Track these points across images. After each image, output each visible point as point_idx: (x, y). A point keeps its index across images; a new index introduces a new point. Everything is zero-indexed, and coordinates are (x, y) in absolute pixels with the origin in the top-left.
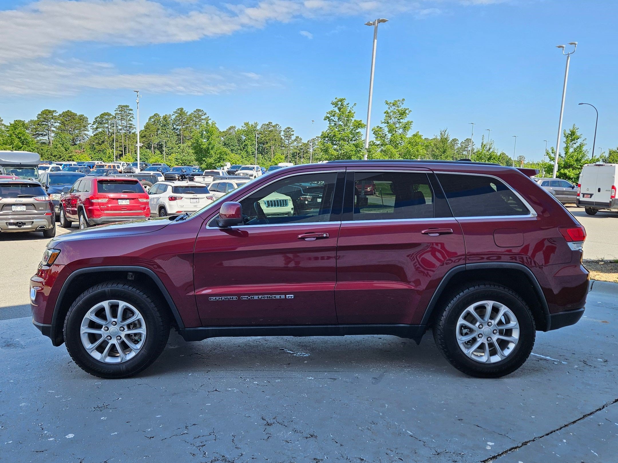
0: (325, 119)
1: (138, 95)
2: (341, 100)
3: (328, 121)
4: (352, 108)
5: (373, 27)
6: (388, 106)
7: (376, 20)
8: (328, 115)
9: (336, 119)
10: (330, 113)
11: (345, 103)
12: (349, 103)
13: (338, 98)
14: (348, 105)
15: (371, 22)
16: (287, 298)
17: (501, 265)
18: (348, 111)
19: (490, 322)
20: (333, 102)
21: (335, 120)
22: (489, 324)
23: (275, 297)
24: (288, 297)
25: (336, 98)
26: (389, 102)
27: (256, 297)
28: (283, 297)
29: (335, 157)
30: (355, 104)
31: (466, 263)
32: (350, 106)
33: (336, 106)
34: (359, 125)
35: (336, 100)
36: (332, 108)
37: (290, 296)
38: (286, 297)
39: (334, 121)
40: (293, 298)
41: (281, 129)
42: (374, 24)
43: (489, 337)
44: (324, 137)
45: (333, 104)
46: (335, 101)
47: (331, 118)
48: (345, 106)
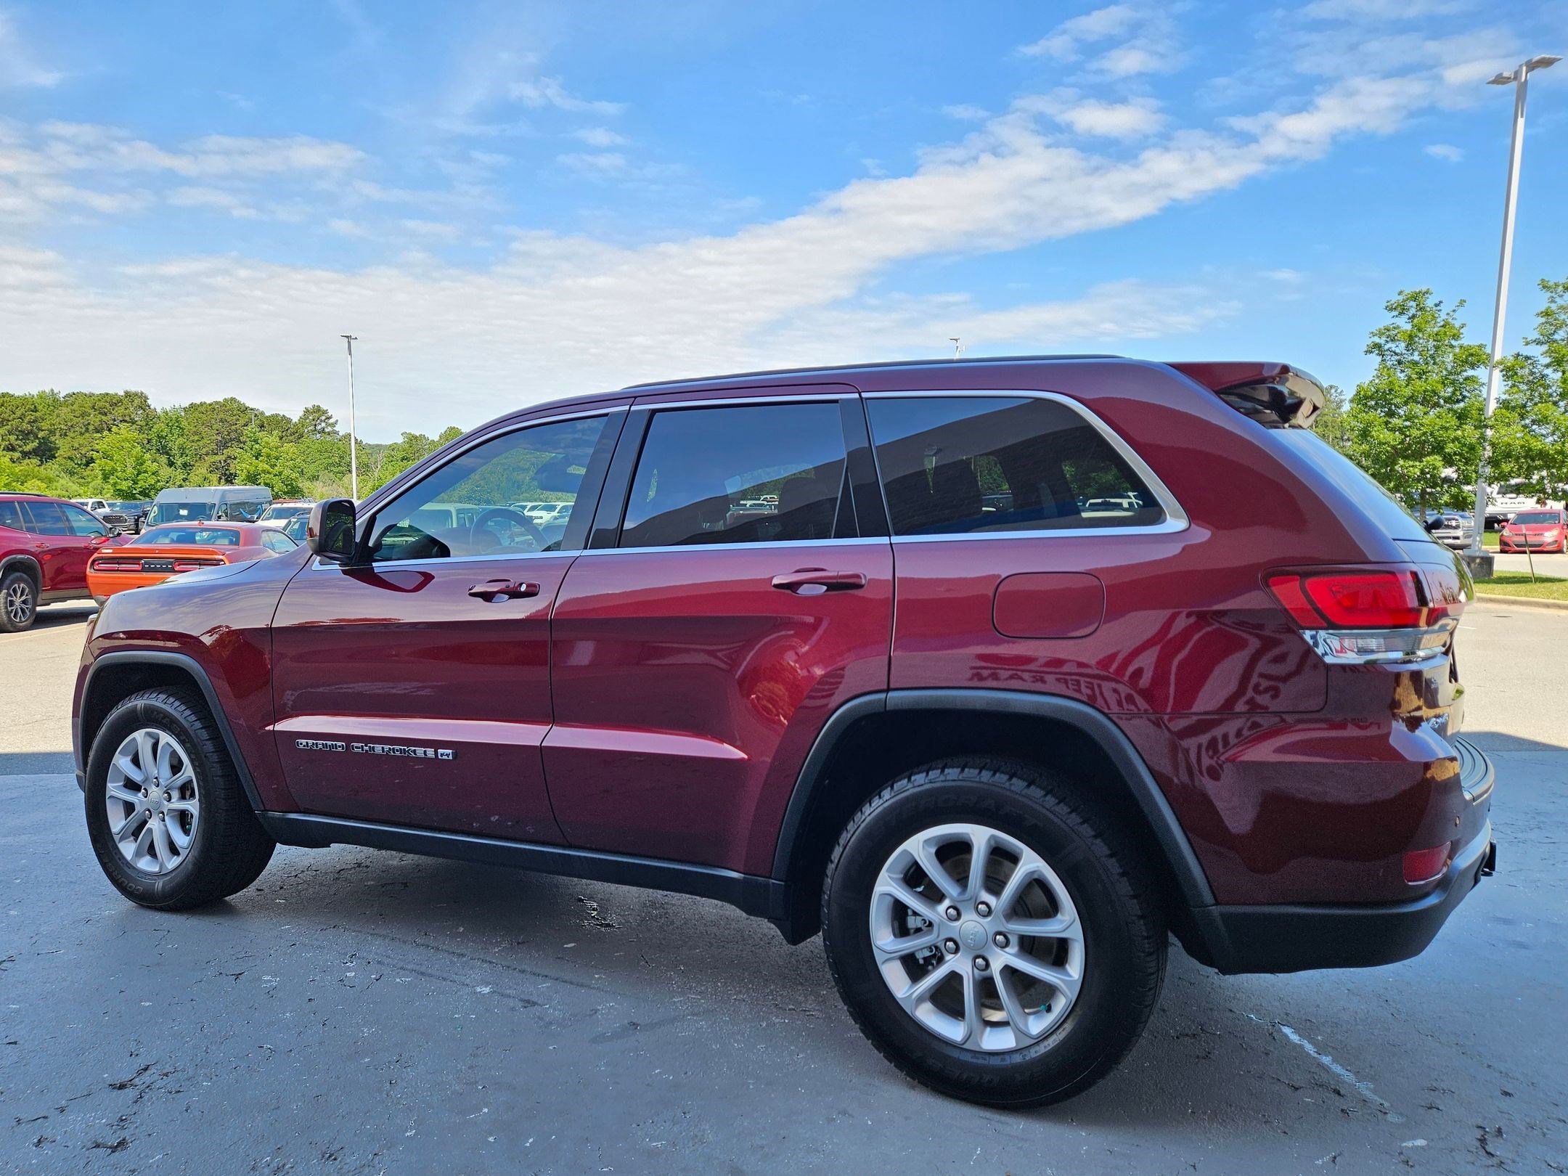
0: (1369, 352)
1: (957, 347)
2: (1415, 297)
3: (1378, 354)
4: (1452, 313)
5: (1514, 85)
6: (1549, 294)
7: (1521, 66)
8: (1377, 340)
9: (1401, 347)
10: (1380, 334)
11: (1430, 302)
12: (1441, 302)
13: (1406, 292)
14: (1439, 308)
15: (1506, 74)
16: (440, 757)
17: (1000, 701)
18: (1442, 323)
19: (983, 903)
20: (1392, 302)
21: (1398, 351)
22: (980, 906)
23: (414, 751)
24: (442, 755)
25: (1400, 293)
26: (1551, 283)
27: (378, 748)
28: (430, 752)
29: (1393, 447)
30: (1462, 302)
31: (892, 686)
32: (1445, 308)
33: (1401, 313)
34: (1473, 358)
35: (1401, 298)
36: (1388, 319)
37: (446, 753)
38: (436, 753)
39: (1396, 354)
40: (451, 757)
41: (1342, 397)
42: (1515, 78)
43: (978, 957)
44: (1366, 397)
45: (1391, 310)
46: (1396, 299)
47: (1386, 347)
48: (1428, 309)
